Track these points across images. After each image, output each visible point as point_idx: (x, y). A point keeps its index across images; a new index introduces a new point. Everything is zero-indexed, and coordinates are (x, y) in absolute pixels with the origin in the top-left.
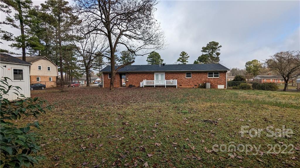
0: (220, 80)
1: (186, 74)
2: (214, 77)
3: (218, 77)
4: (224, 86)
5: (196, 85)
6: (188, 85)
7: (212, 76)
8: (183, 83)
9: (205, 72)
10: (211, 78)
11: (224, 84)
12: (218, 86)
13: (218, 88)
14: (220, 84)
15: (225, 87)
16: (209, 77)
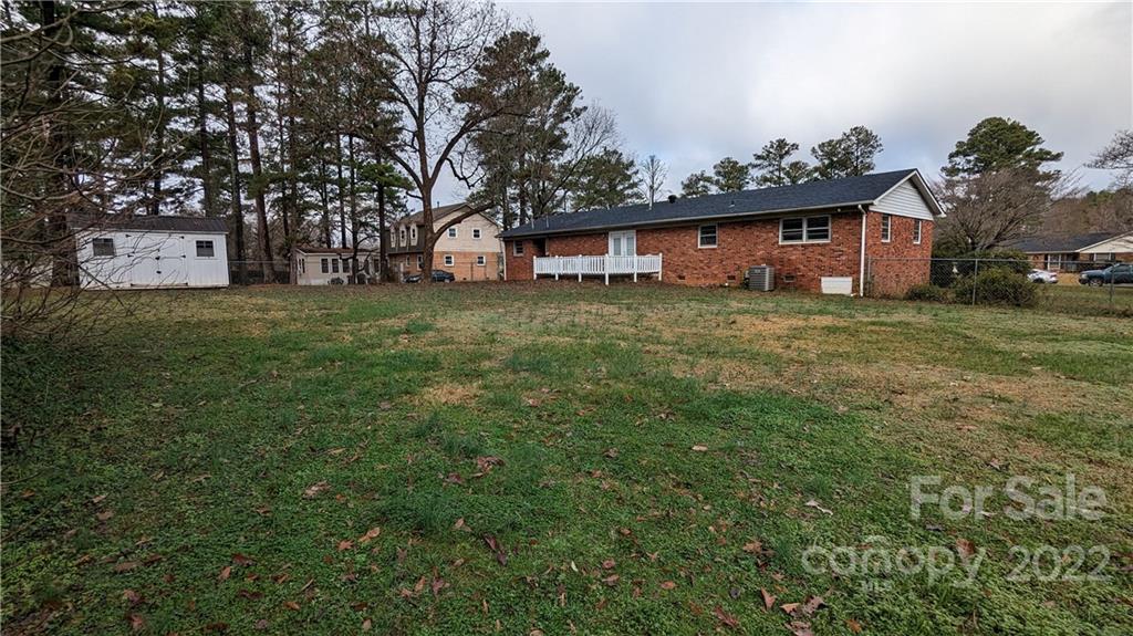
0: (834, 251)
1: (699, 232)
2: (805, 241)
3: (826, 237)
4: (850, 279)
5: (733, 278)
6: (705, 276)
7: (800, 238)
8: (687, 267)
9: (769, 220)
10: (791, 246)
11: (851, 274)
12: (823, 279)
13: (825, 291)
14: (833, 272)
15: (855, 288)
16: (785, 238)
